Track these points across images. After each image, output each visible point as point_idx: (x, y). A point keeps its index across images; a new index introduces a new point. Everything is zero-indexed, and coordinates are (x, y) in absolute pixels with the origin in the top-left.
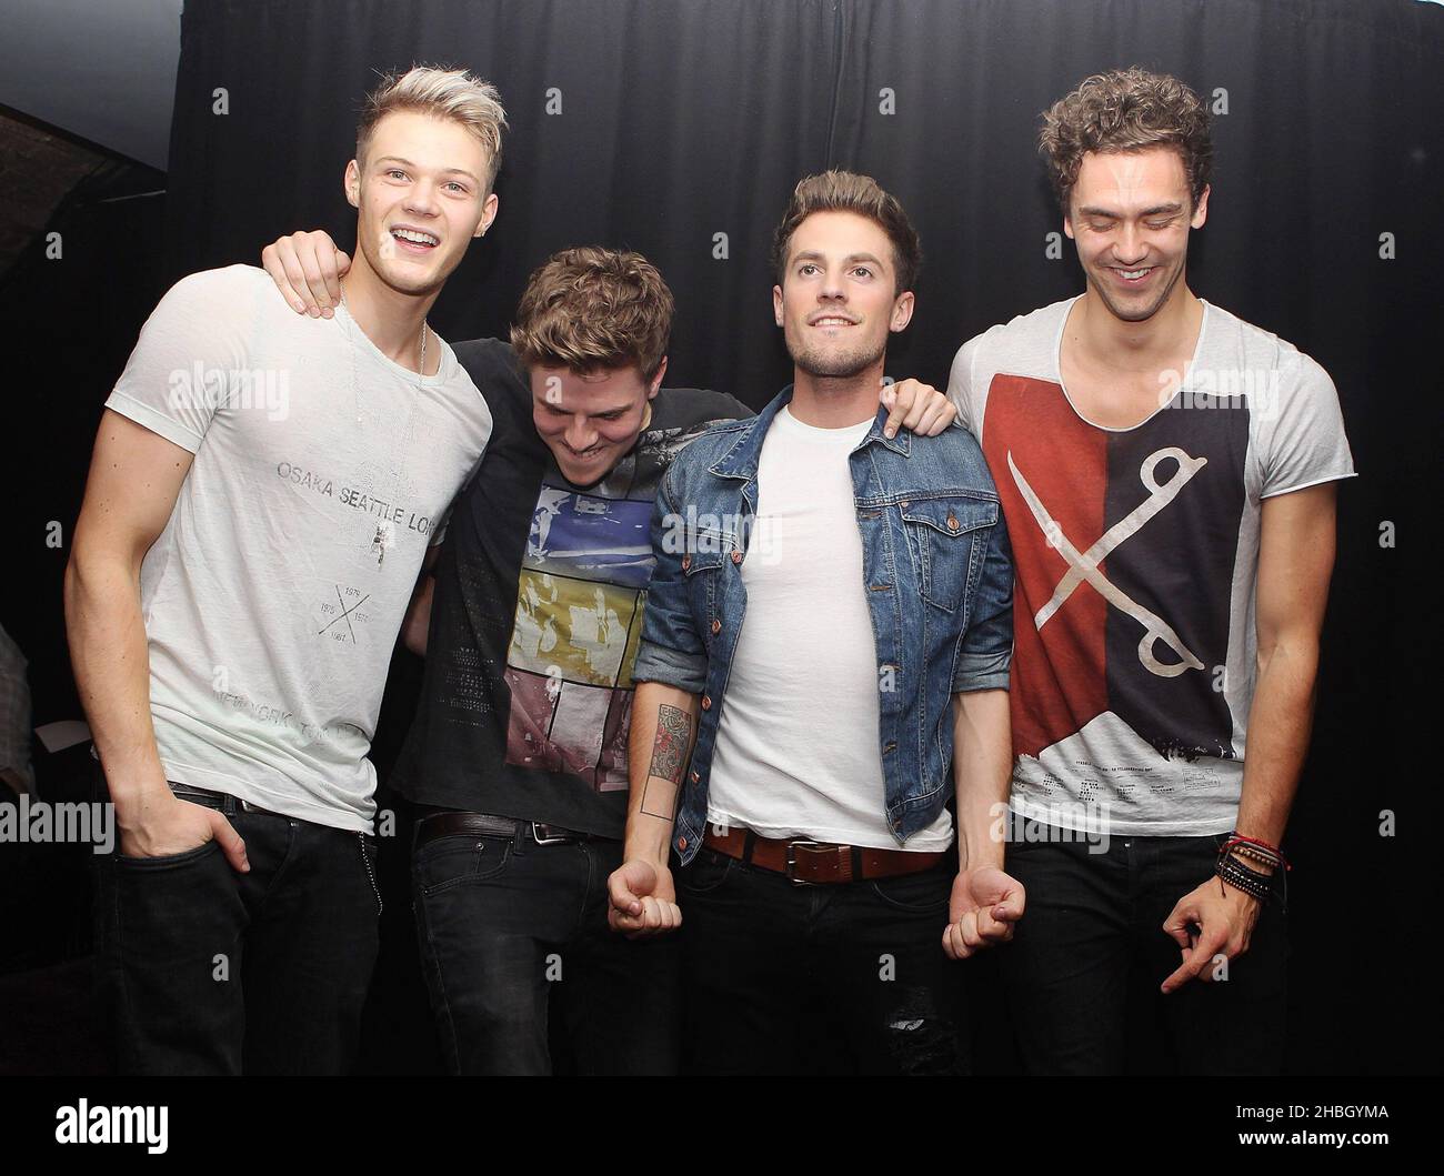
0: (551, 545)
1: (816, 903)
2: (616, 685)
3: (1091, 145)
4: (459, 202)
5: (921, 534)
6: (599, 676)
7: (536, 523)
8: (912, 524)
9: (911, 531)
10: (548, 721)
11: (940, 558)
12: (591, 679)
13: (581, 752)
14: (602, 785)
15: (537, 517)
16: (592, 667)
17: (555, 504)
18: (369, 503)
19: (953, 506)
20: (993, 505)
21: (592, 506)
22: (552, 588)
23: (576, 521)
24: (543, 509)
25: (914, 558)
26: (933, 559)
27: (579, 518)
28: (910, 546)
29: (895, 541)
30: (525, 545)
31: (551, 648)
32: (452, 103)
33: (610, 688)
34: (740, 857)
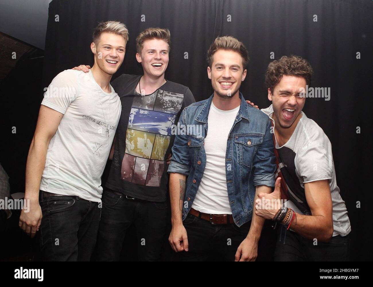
0: (134, 122)
1: (217, 229)
2: (151, 158)
3: (286, 73)
4: (121, 53)
5: (240, 146)
6: (146, 155)
7: (130, 117)
8: (238, 143)
9: (238, 145)
10: (134, 167)
11: (245, 152)
12: (143, 156)
13: (142, 175)
14: (147, 184)
15: (131, 116)
16: (144, 153)
17: (135, 112)
18: (103, 124)
19: (250, 138)
20: (262, 138)
21: (144, 112)
22: (133, 133)
23: (140, 116)
24: (132, 113)
25: (238, 152)
26: (243, 152)
27: (141, 115)
28: (237, 149)
29: (233, 147)
30: (128, 123)
31: (133, 148)
32: (120, 31)
33: (149, 159)
34: (198, 216)
